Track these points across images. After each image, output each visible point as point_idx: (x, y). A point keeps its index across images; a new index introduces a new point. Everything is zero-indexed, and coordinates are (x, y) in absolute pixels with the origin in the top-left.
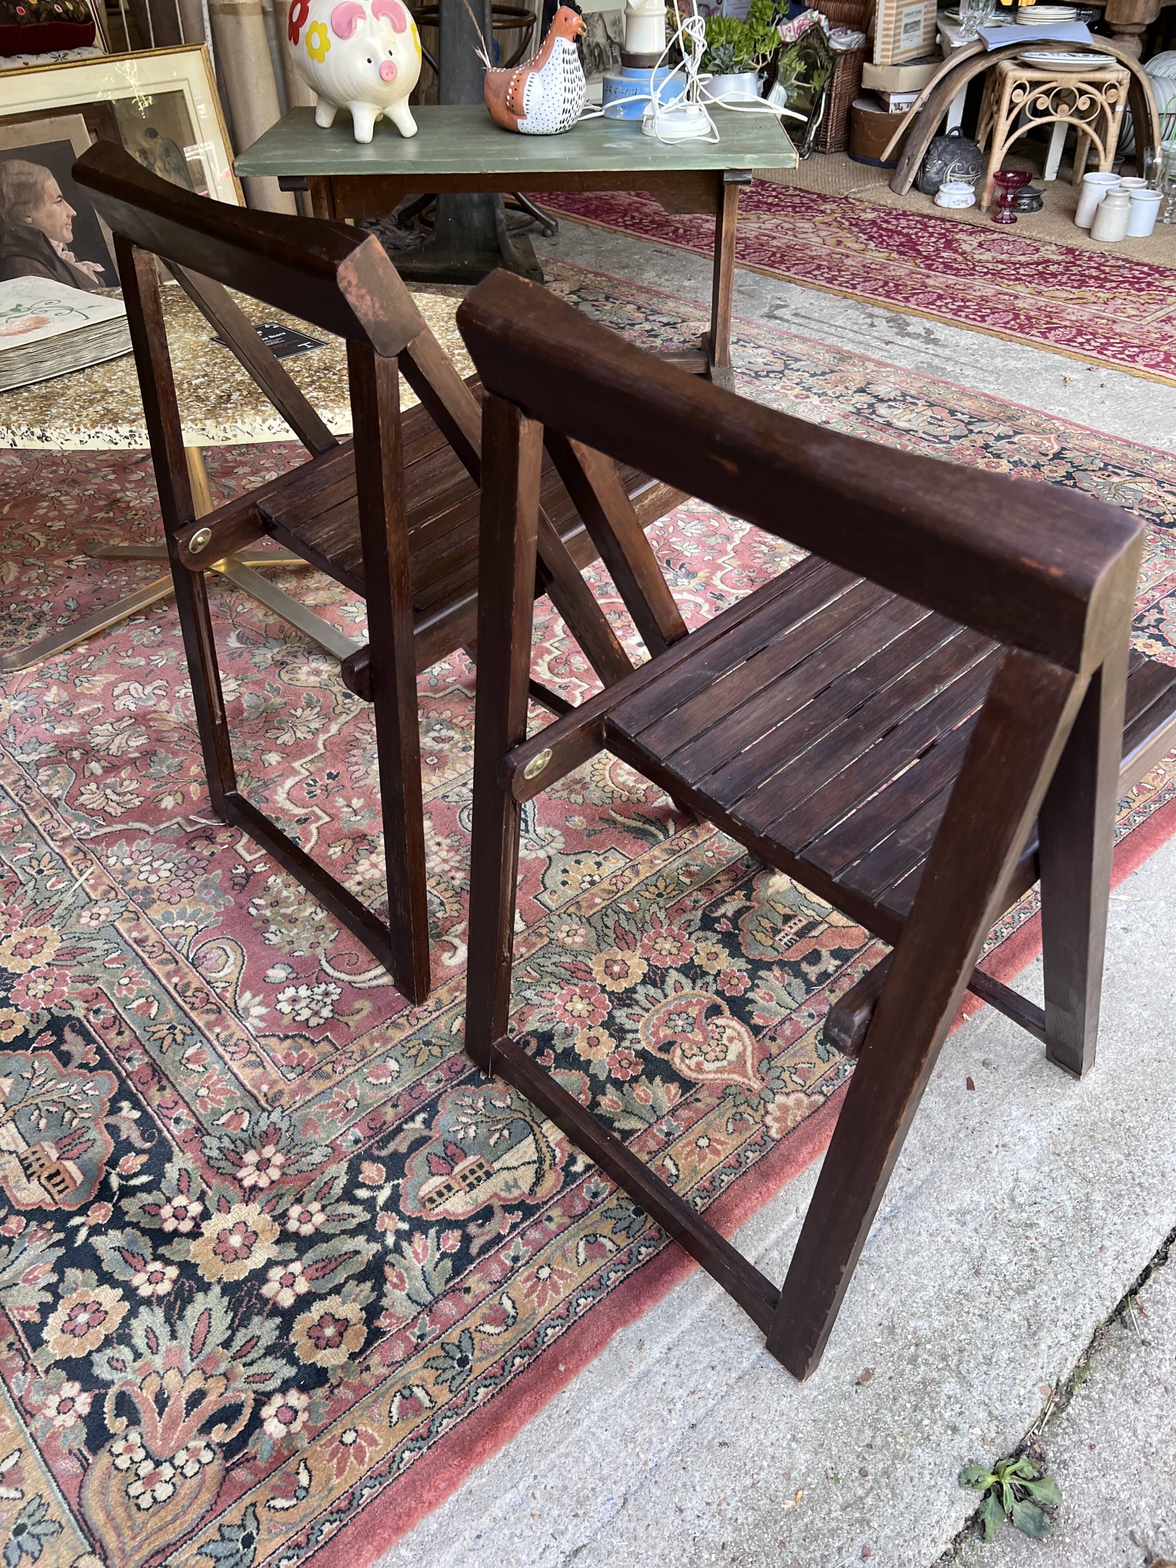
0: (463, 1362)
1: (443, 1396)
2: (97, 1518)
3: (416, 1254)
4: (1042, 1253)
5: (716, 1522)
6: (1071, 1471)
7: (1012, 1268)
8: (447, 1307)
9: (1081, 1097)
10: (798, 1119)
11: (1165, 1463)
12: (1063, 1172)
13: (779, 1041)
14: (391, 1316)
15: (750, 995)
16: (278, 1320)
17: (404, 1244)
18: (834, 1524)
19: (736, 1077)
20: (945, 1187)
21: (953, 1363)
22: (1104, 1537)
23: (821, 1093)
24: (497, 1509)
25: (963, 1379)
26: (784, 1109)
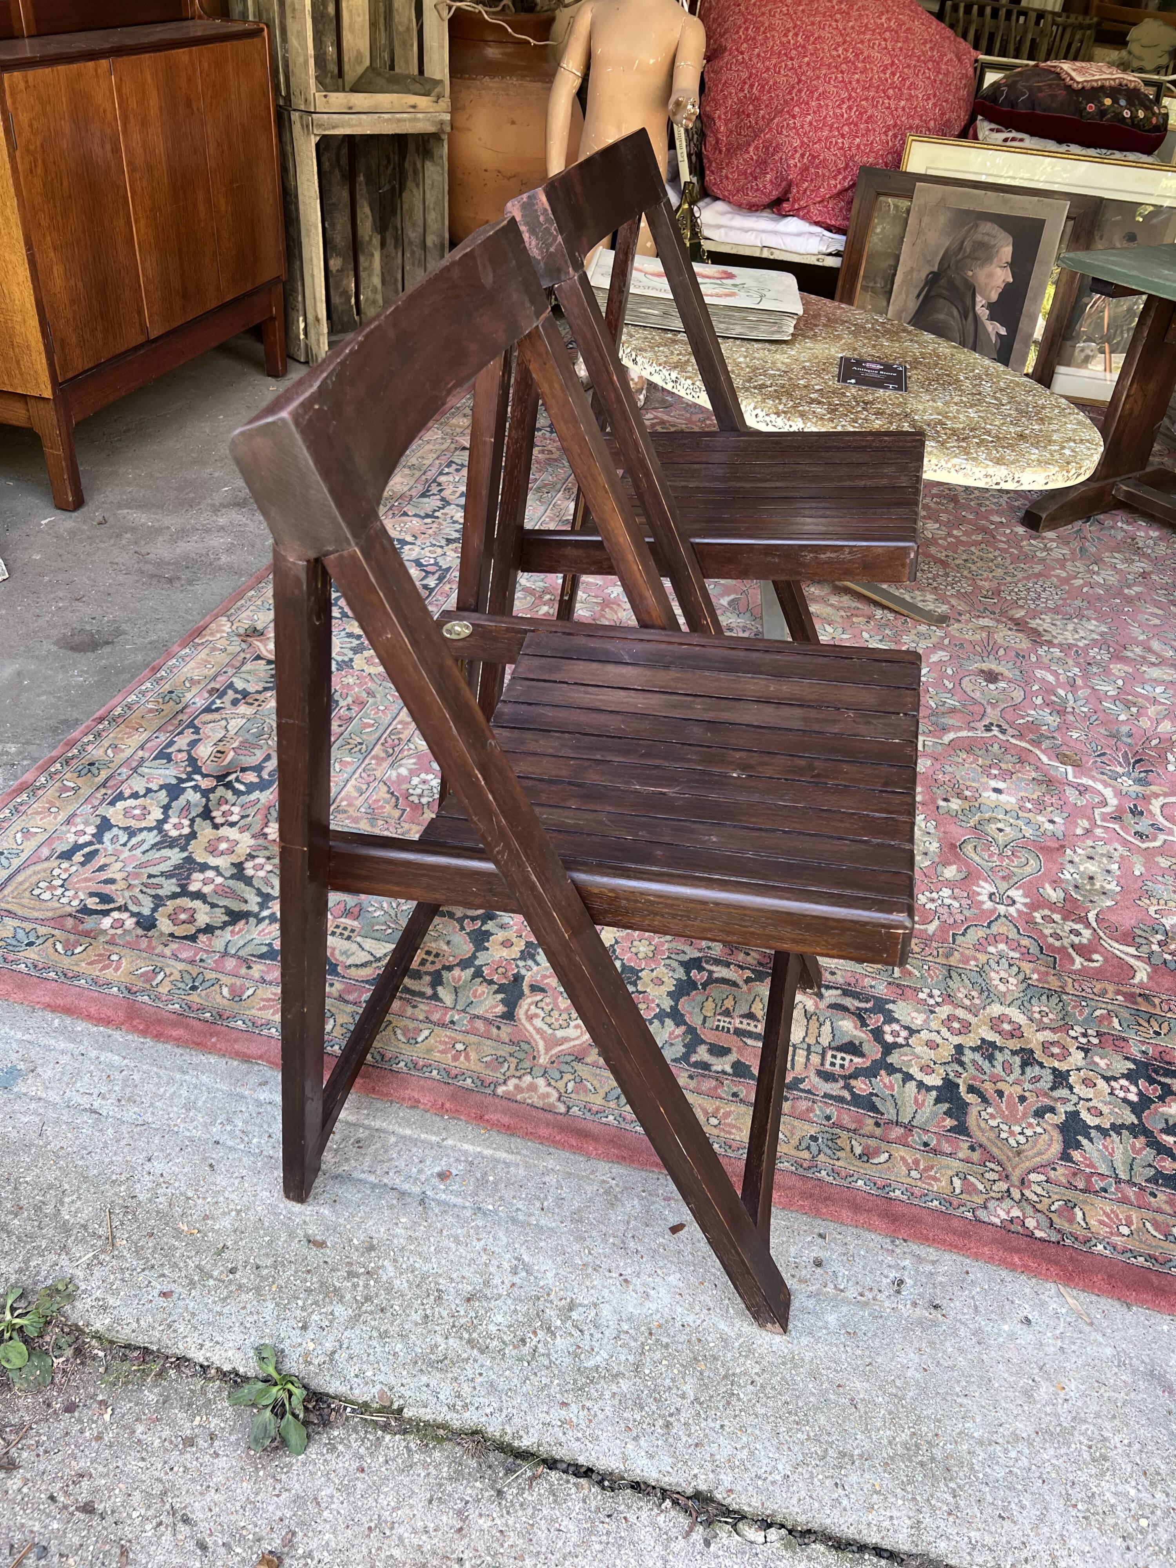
6: (328, 1457)
11: (379, 1548)
12: (633, 1344)
21: (367, 1307)
22: (278, 1507)
25: (356, 1319)
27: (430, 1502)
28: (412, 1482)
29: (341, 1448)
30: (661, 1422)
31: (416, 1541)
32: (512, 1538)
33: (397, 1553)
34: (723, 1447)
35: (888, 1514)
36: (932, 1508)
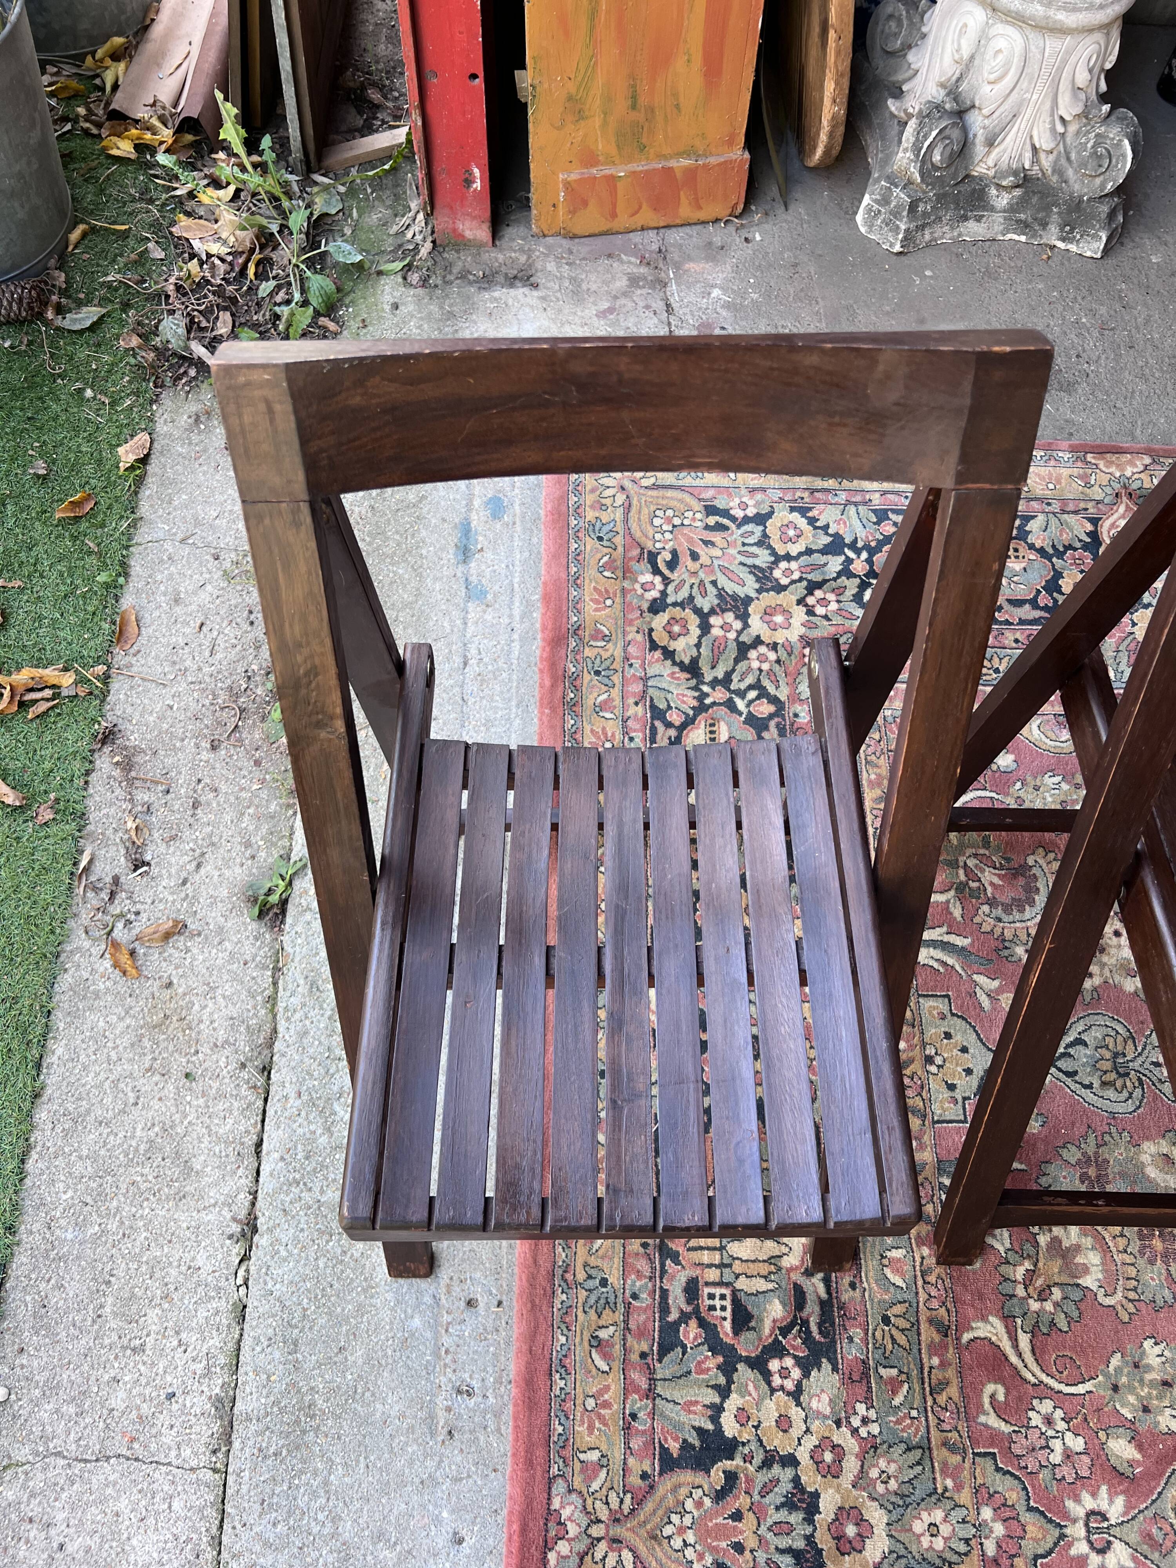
0: (598, 673)
1: (588, 652)
2: (670, 493)
3: (684, 695)
6: (251, 938)
8: (636, 688)
11: (198, 995)
14: (657, 661)
16: (706, 611)
17: (696, 694)
22: (214, 918)
24: (516, 646)
27: (232, 1018)
28: (243, 1001)
29: (259, 943)
30: (298, 1176)
31: (205, 1018)
32: (215, 1085)
33: (196, 1007)
34: (285, 1234)
35: (254, 1390)
36: (262, 1433)
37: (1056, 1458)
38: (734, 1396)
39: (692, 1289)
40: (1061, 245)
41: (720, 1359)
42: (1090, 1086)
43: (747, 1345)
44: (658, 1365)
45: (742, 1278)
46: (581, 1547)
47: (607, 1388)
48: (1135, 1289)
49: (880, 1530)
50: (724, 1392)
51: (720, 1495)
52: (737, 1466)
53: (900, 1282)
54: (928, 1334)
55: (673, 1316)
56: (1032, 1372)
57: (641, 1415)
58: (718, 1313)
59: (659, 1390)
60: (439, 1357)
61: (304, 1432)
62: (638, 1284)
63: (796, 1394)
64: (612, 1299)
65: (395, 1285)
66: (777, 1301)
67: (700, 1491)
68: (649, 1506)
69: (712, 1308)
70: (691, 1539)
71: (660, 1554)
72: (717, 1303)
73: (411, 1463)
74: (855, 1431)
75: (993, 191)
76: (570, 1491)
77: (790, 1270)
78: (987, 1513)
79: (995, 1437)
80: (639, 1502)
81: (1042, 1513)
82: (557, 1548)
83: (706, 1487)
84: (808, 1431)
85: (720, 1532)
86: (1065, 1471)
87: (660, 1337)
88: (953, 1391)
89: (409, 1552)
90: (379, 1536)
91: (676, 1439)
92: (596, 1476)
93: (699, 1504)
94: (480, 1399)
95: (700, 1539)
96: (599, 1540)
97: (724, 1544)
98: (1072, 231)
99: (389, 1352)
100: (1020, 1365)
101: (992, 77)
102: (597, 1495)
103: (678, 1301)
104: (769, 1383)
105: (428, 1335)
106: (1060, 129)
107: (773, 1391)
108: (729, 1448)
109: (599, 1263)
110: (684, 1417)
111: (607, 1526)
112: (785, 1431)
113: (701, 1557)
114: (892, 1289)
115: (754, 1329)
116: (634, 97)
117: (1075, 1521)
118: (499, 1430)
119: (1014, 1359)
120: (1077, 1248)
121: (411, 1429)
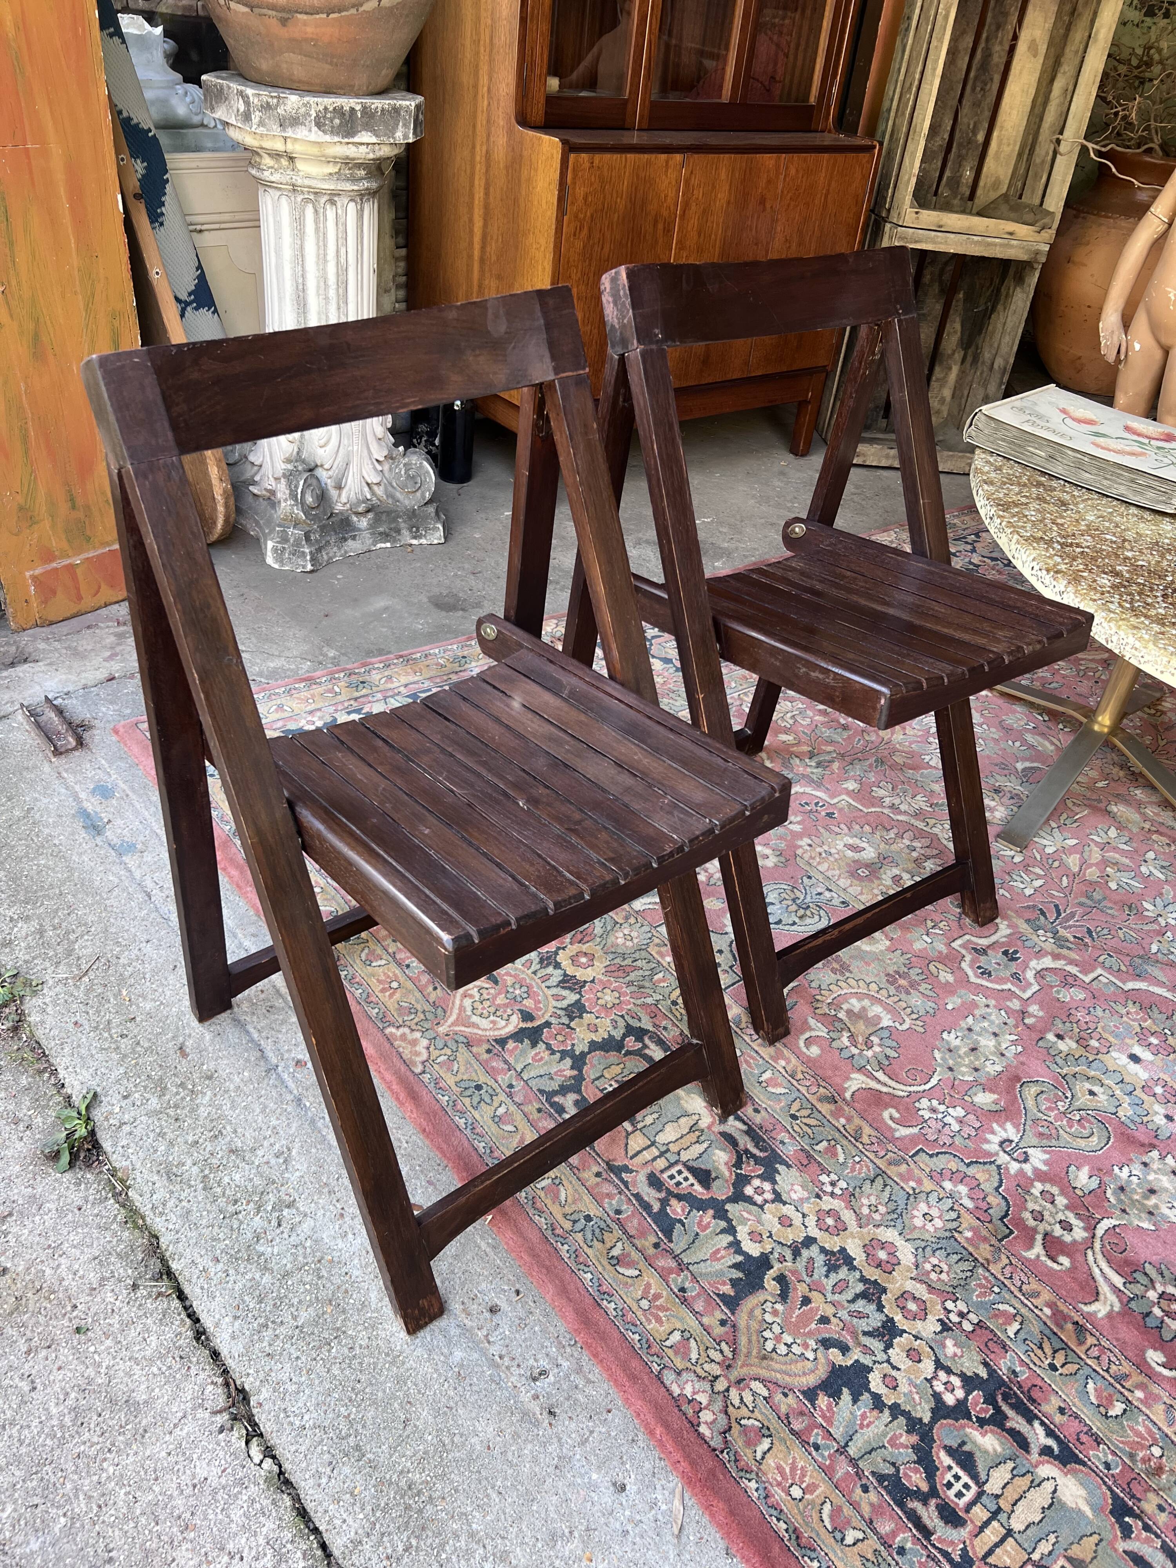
4: (231, 1209)
5: (133, 957)
6: (72, 1186)
7: (226, 1180)
9: (377, 1310)
10: (401, 1050)
11: (42, 1262)
12: (300, 1258)
13: (486, 1056)
15: (541, 1046)
18: (102, 1014)
19: (454, 1017)
20: (314, 1150)
21: (171, 1112)
22: (19, 1193)
23: (424, 1072)
25: (157, 1113)
26: (414, 1042)
27: (95, 1258)
28: (98, 1238)
29: (83, 1186)
30: (262, 1320)
31: (64, 1274)
32: (115, 1320)
33: (48, 1272)
34: (284, 1371)
35: (345, 1516)
36: (380, 1543)
37: (956, 1127)
38: (739, 1228)
39: (654, 1181)
40: (414, 542)
41: (711, 1212)
42: (794, 923)
43: (721, 1191)
44: (672, 1245)
45: (682, 1152)
46: (719, 1405)
47: (648, 1286)
48: (913, 1012)
49: (899, 1242)
50: (731, 1230)
51: (784, 1296)
52: (779, 1269)
53: (783, 1091)
54: (825, 1108)
55: (656, 1207)
56: (901, 1090)
57: (687, 1285)
58: (685, 1184)
59: (686, 1261)
60: (498, 1366)
61: (420, 1511)
62: (614, 1202)
63: (778, 1198)
64: (603, 1225)
65: (418, 1340)
66: (717, 1151)
67: (769, 1304)
68: (743, 1340)
69: (678, 1184)
70: (789, 1339)
71: (777, 1366)
72: (679, 1178)
73: (535, 1460)
74: (832, 1194)
75: (355, 519)
76: (679, 1374)
77: (709, 1128)
78: (948, 1185)
79: (913, 1139)
80: (734, 1344)
81: (976, 1162)
82: (702, 1420)
83: (770, 1298)
84: (804, 1216)
85: (804, 1320)
86: (967, 1131)
87: (658, 1226)
88: (867, 1130)
89: (588, 1529)
90: (553, 1537)
91: (724, 1284)
92: (689, 1349)
93: (775, 1313)
94: (556, 1371)
95: (795, 1334)
96: (727, 1390)
97: (813, 1326)
98: (418, 530)
99: (451, 1393)
100: (891, 1090)
101: (322, 442)
102: (700, 1362)
103: (651, 1196)
104: (755, 1204)
105: (476, 1356)
106: (379, 468)
107: (761, 1207)
108: (764, 1262)
109: (574, 1208)
110: (717, 1266)
111: (726, 1376)
112: (791, 1225)
113: (806, 1346)
114: (782, 1097)
115: (717, 1177)
116: (72, 500)
117: (997, 1154)
118: (589, 1381)
119: (885, 1089)
120: (864, 1009)
121: (516, 1435)
